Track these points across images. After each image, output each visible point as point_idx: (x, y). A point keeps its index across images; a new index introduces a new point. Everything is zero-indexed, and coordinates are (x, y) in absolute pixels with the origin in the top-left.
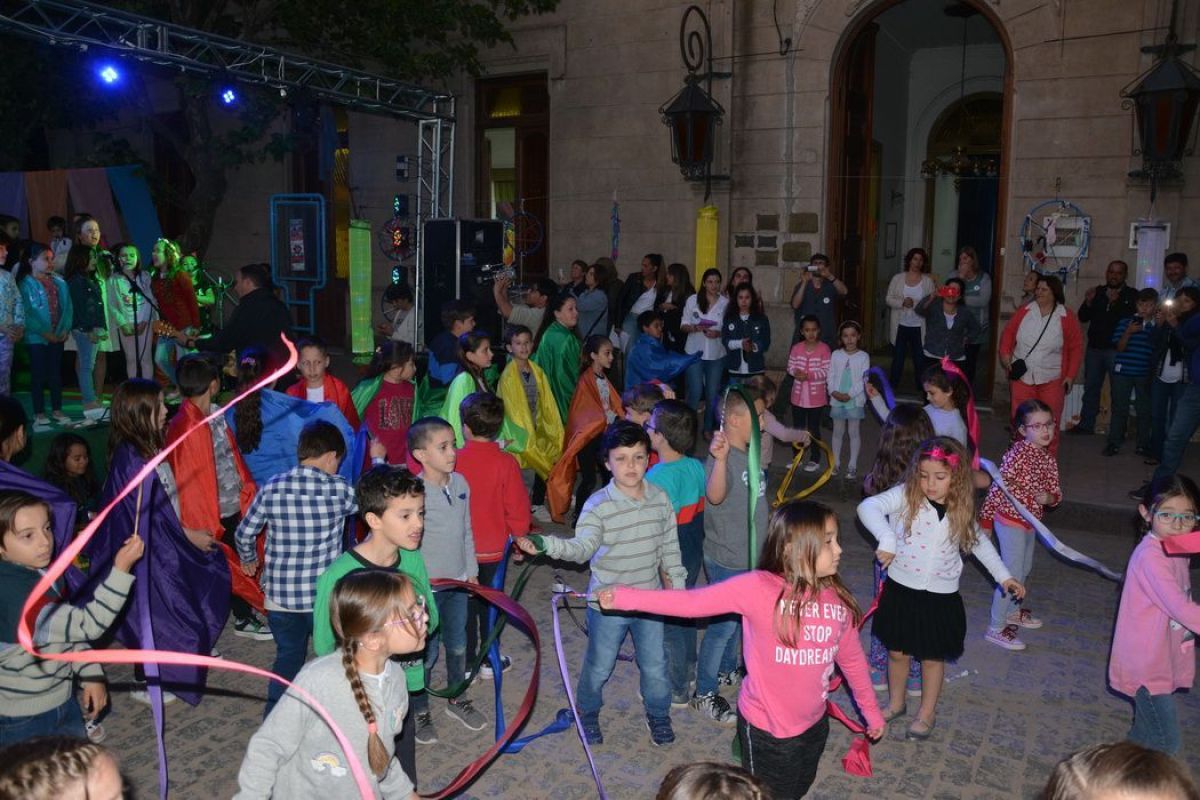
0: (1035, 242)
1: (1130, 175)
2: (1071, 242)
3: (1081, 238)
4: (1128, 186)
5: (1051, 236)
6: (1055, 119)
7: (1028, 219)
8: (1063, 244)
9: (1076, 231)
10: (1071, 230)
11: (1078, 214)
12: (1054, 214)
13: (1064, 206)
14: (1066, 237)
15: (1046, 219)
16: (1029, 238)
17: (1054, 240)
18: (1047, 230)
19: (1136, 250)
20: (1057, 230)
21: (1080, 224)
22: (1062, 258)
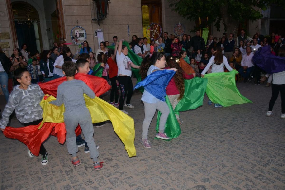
0: (75, 37)
1: (93, 20)
2: (83, 36)
3: (84, 35)
4: (92, 22)
5: (78, 35)
6: (74, 6)
7: (72, 31)
8: (81, 37)
9: (83, 33)
10: (82, 33)
11: (83, 29)
12: (78, 29)
13: (79, 27)
14: (81, 35)
15: (75, 31)
16: (73, 36)
17: (79, 36)
18: (77, 34)
19: (97, 37)
20: (79, 33)
21: (84, 32)
22: (81, 40)
